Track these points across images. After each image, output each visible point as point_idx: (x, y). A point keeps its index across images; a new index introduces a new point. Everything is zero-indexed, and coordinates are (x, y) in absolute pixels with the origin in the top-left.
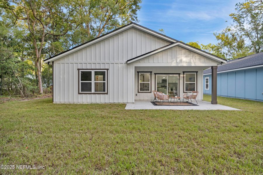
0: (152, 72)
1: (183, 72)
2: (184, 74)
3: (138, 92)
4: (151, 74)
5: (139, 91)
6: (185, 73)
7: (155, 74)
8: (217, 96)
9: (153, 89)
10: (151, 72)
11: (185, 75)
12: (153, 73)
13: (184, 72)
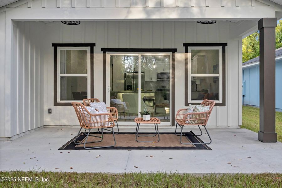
0: (94, 45)
1: (184, 45)
2: (186, 51)
3: (56, 104)
4: (92, 52)
5: (59, 100)
6: (190, 48)
7: (104, 51)
8: (276, 110)
9: (98, 94)
10: (92, 45)
11: (189, 55)
12: (97, 49)
13: (186, 46)
